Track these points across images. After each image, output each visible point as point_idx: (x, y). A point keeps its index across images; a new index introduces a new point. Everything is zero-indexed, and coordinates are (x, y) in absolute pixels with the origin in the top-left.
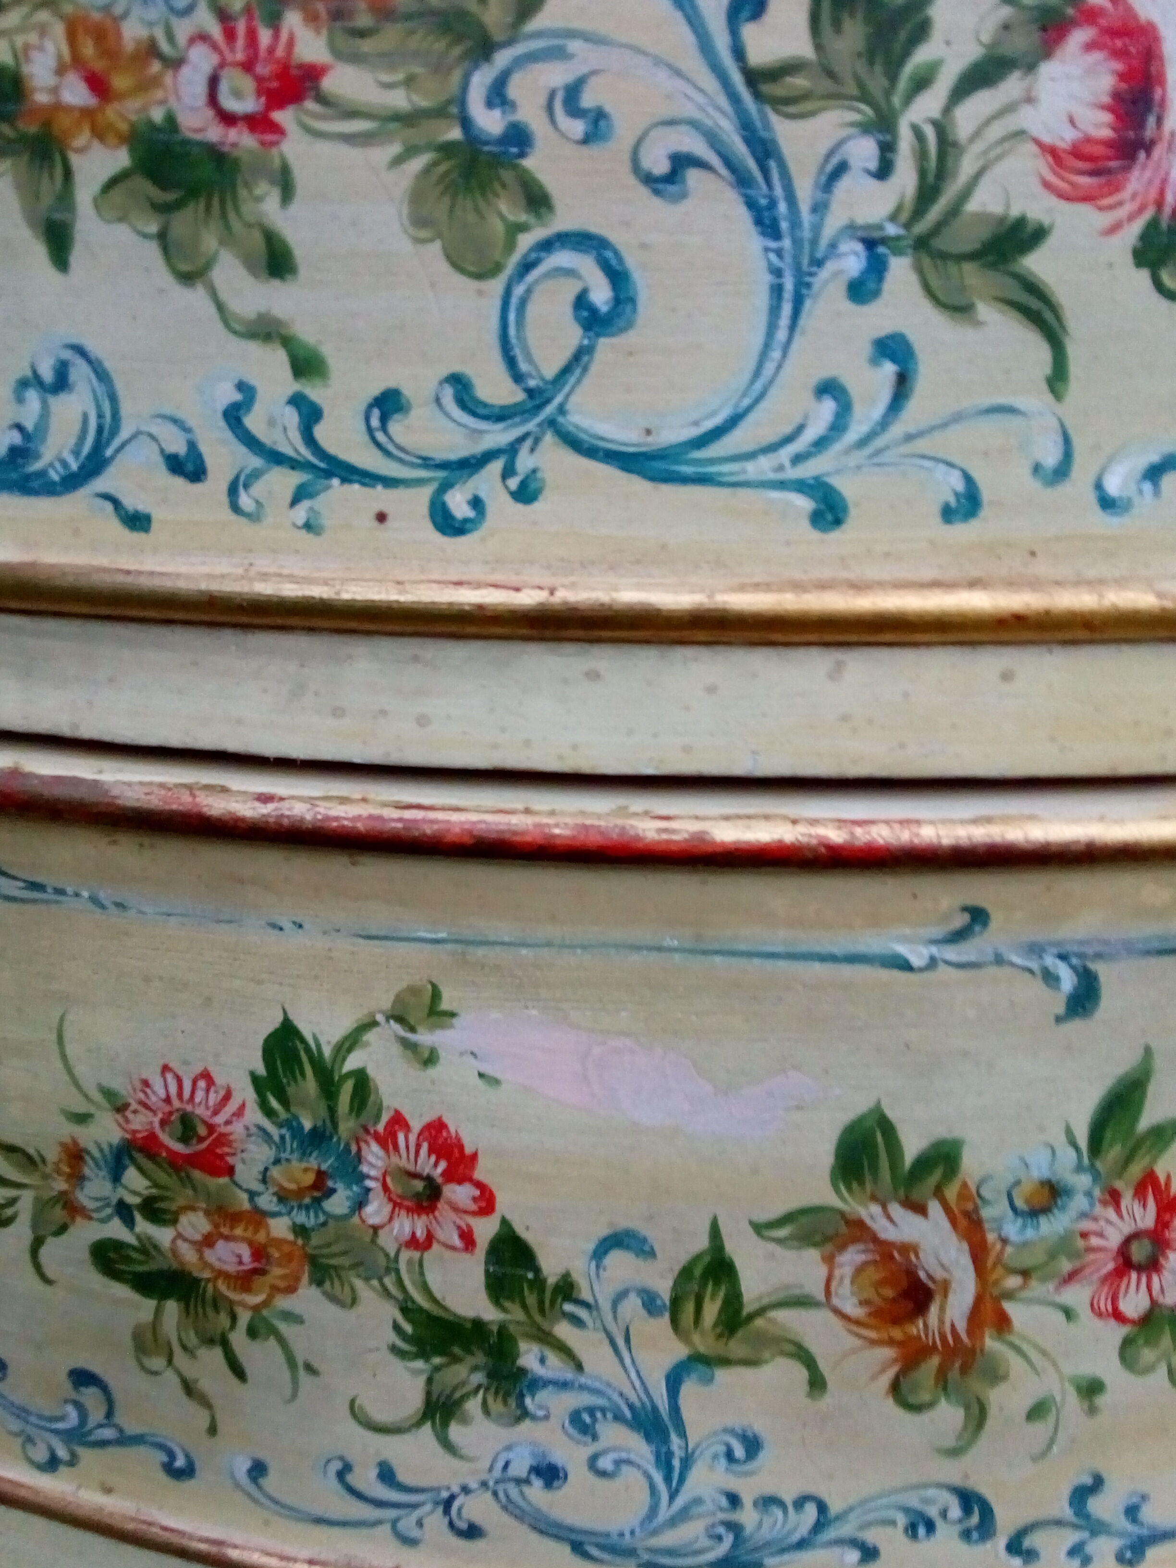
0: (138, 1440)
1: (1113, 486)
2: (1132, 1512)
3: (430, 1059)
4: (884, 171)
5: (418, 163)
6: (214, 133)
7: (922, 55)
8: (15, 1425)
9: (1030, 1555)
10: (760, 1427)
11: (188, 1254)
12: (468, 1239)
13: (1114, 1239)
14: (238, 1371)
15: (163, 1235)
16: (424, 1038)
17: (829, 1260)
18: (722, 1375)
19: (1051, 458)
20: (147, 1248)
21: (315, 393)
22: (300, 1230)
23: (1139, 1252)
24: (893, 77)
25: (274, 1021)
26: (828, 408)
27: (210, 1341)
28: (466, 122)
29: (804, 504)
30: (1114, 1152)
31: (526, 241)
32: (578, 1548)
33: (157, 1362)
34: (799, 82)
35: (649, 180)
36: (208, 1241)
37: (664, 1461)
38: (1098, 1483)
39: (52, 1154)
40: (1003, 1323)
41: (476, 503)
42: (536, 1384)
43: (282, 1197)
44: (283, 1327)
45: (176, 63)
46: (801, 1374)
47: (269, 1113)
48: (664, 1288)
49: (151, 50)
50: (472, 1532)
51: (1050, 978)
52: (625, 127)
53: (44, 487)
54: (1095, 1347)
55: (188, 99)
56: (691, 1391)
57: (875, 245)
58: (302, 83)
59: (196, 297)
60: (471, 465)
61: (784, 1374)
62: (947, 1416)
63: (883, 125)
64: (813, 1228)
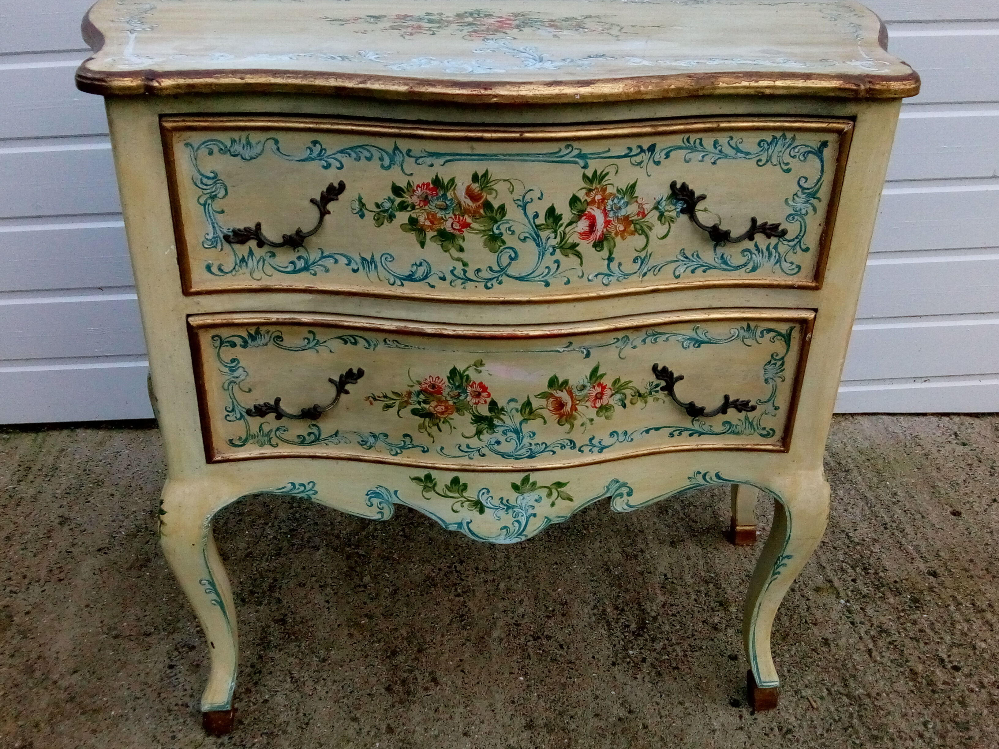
0: (417, 446)
1: (590, 278)
2: (600, 443)
3: (479, 372)
4: (555, 238)
5: (485, 237)
6: (452, 231)
7: (561, 222)
8: (388, 447)
9: (582, 451)
10: (535, 431)
11: (432, 409)
12: (485, 402)
13: (594, 394)
14: (440, 430)
15: (427, 406)
16: (479, 368)
17: (547, 401)
18: (529, 422)
19: (581, 275)
20: (423, 409)
21: (466, 269)
22: (454, 403)
23: (599, 396)
24: (557, 225)
25: (452, 367)
26: (547, 270)
27: (434, 425)
28: (493, 232)
29: (543, 284)
30: (594, 379)
31: (502, 248)
32: (503, 456)
33: (422, 430)
34: (543, 227)
35: (521, 240)
36: (436, 406)
37: (519, 438)
38: (593, 438)
39: (404, 393)
40: (576, 410)
41: (492, 285)
42: (496, 426)
43: (452, 397)
44: (451, 421)
45: (446, 221)
46: (542, 421)
47: (450, 383)
48: (519, 408)
49: (442, 218)
50: (484, 455)
51: (583, 352)
52: (517, 233)
53: (415, 280)
54: (592, 413)
55: (448, 226)
56: (524, 425)
57: (554, 248)
58: (467, 225)
59: (447, 254)
60: (491, 279)
61: (539, 421)
62: (567, 426)
63: (555, 232)
64: (544, 395)
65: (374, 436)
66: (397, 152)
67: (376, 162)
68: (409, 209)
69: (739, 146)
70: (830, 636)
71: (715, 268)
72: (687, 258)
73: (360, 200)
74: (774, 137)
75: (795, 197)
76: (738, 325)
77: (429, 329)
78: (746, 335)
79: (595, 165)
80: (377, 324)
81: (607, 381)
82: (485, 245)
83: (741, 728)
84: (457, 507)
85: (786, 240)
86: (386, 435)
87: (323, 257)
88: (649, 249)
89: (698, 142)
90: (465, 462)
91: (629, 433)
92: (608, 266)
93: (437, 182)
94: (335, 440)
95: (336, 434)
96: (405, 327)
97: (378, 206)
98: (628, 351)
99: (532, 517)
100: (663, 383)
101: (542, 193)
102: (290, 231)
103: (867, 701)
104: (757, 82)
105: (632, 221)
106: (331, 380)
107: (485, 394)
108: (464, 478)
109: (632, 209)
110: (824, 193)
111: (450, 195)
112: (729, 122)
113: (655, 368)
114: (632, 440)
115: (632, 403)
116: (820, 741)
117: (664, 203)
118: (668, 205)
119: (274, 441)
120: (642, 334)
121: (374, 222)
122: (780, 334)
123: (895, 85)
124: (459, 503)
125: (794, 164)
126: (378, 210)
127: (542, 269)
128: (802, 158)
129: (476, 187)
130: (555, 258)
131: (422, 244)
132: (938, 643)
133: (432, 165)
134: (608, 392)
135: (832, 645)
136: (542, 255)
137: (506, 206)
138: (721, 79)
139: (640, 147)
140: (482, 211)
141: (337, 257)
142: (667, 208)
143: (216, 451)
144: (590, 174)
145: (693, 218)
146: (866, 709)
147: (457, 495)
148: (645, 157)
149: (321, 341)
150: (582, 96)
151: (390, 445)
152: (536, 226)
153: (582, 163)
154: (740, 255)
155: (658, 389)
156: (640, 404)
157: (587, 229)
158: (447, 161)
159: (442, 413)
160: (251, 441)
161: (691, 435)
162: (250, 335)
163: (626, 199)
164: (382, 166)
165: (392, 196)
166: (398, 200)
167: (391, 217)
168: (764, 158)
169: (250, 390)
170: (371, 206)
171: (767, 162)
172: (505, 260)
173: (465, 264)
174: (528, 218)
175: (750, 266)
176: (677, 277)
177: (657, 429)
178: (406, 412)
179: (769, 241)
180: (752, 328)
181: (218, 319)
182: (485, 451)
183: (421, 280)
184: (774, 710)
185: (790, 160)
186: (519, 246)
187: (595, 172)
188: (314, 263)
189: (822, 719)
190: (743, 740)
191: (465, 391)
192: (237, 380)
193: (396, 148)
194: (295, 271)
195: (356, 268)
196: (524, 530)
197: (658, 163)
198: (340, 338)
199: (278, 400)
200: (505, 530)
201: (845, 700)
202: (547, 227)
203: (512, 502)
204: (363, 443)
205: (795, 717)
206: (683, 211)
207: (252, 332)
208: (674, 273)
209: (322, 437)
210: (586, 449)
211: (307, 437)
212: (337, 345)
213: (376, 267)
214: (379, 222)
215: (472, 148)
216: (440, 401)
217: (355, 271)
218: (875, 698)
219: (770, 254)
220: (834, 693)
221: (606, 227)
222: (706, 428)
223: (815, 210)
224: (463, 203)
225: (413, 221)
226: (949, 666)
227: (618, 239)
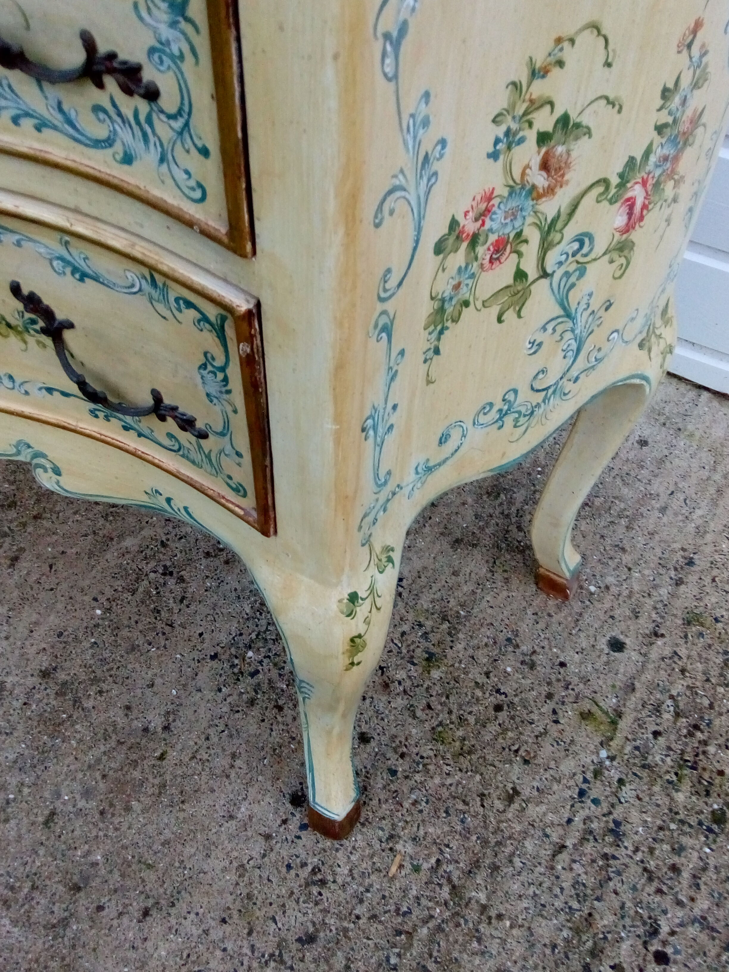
70: (526, 792)
76: (135, 268)
78: (153, 293)
83: (268, 837)
103: (472, 915)
114: (27, 393)
116: (345, 924)
132: (679, 903)
135: (516, 806)
146: (458, 925)
155: (35, 328)
177: (62, 393)
184: (335, 842)
189: (384, 897)
190: (254, 854)
201: (445, 893)
205: (351, 871)
218: (490, 918)
220: (441, 872)
226: (655, 946)
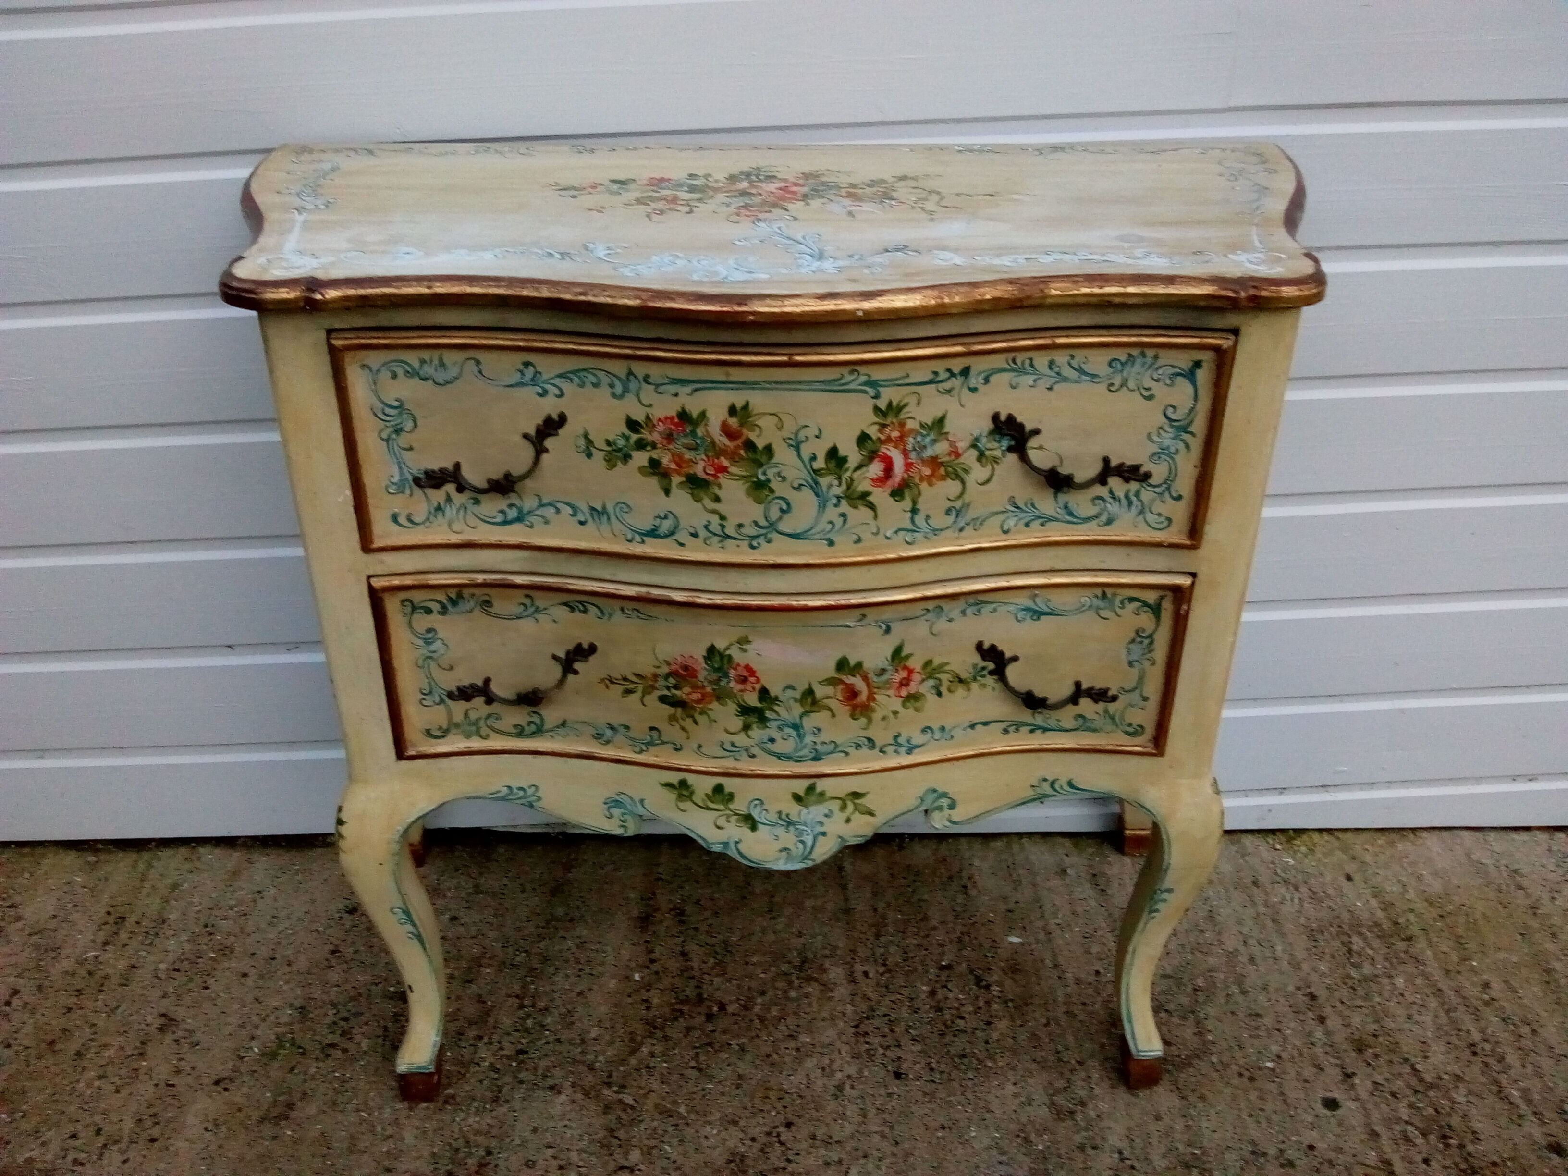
0: (668, 742)
1: (888, 534)
2: (908, 741)
3: (745, 651)
4: (840, 485)
5: (747, 485)
6: (705, 476)
7: (847, 466)
8: (631, 742)
9: (884, 753)
10: (820, 726)
11: (685, 697)
12: (754, 689)
13: (898, 680)
14: (696, 723)
15: (678, 693)
16: (744, 647)
17: (835, 688)
18: (812, 715)
19: (875, 531)
20: (674, 696)
21: (724, 523)
22: (714, 690)
23: (904, 682)
24: (841, 469)
25: (709, 645)
26: (830, 526)
27: (689, 716)
28: (758, 478)
29: (826, 542)
30: (896, 661)
31: (769, 498)
32: (779, 758)
33: (674, 723)
34: (822, 472)
35: (794, 488)
36: (690, 693)
37: (799, 736)
38: (899, 735)
39: (649, 676)
40: (874, 699)
41: (759, 543)
42: (768, 720)
43: (710, 682)
44: (709, 712)
45: (697, 464)
46: (829, 713)
47: (707, 664)
48: (798, 697)
49: (691, 460)
50: (753, 756)
51: (880, 627)
52: (789, 479)
53: (659, 537)
54: (896, 704)
55: (699, 470)
56: (805, 719)
57: (838, 498)
58: (724, 469)
59: (699, 505)
60: (758, 536)
61: (825, 714)
62: (863, 721)
63: (839, 478)
64: (831, 682)
65: (612, 728)
66: (632, 378)
67: (605, 391)
68: (649, 448)
69: (1083, 366)
71: (1057, 520)
72: (1017, 508)
73: (586, 436)
74: (1130, 355)
75: (1161, 431)
76: (1089, 592)
77: (678, 596)
78: (1101, 604)
79: (889, 395)
80: (612, 588)
81: (915, 663)
82: (748, 493)
84: (722, 822)
85: (1151, 485)
86: (627, 728)
87: (542, 506)
88: (967, 498)
89: (1027, 362)
90: (729, 764)
91: (947, 729)
92: (912, 521)
93: (684, 416)
94: (561, 731)
95: (564, 724)
96: (648, 593)
97: (608, 443)
98: (942, 625)
99: (821, 838)
100: (991, 666)
101: (820, 431)
102: (496, 474)
104: (1101, 288)
105: (942, 464)
106: (555, 657)
107: (752, 679)
108: (730, 784)
109: (941, 449)
110: (1199, 425)
111: (700, 431)
112: (1067, 336)
113: (979, 647)
114: (952, 737)
115: (950, 690)
117: (984, 440)
118: (988, 442)
119: (484, 731)
120: (961, 604)
121: (604, 463)
122: (1145, 604)
123: (1289, 291)
124: (724, 818)
125: (1157, 389)
126: (609, 449)
127: (823, 525)
128: (1168, 382)
129: (733, 422)
130: (841, 509)
131: (667, 492)
133: (676, 395)
134: (916, 677)
136: (823, 506)
137: (774, 446)
138: (1052, 285)
139: (949, 370)
140: (742, 452)
141: (559, 505)
142: (989, 446)
143: (408, 744)
144: (882, 404)
145: (1024, 458)
147: (721, 807)
148: (956, 382)
149: (542, 606)
150: (866, 312)
151: (632, 739)
152: (814, 471)
153: (871, 392)
154: (1090, 504)
155: (985, 673)
156: (961, 691)
157: (881, 474)
158: (696, 390)
159: (699, 702)
160: (454, 731)
161: (1032, 731)
162: (450, 599)
163: (932, 436)
164: (614, 395)
165: (627, 432)
166: (634, 437)
167: (627, 458)
168: (1117, 381)
169: (451, 668)
170: (600, 443)
171: (1121, 386)
172: (774, 514)
173: (723, 518)
174: (803, 462)
175: (1104, 518)
176: (1006, 532)
177: (985, 724)
178: (652, 699)
179: (1126, 486)
180: (1109, 596)
181: (408, 581)
182: (755, 750)
183: (666, 536)
185: (1153, 384)
186: (791, 495)
187: (890, 404)
188: (529, 512)
191: (726, 675)
192: (434, 655)
193: (630, 373)
194: (505, 523)
195: (583, 519)
196: (810, 852)
197: (974, 390)
198: (566, 604)
199: (487, 681)
200: (784, 853)
202: (828, 471)
203: (794, 817)
204: (598, 736)
206: (1010, 449)
207: (453, 596)
208: (1002, 527)
209: (546, 727)
210: (890, 749)
211: (526, 728)
212: (562, 612)
213: (609, 519)
214: (611, 463)
215: (728, 374)
216: (695, 687)
217: (582, 523)
219: (1130, 503)
221: (907, 471)
222: (1052, 723)
223: (1187, 447)
224: (717, 441)
225: (654, 465)
227: (924, 486)
